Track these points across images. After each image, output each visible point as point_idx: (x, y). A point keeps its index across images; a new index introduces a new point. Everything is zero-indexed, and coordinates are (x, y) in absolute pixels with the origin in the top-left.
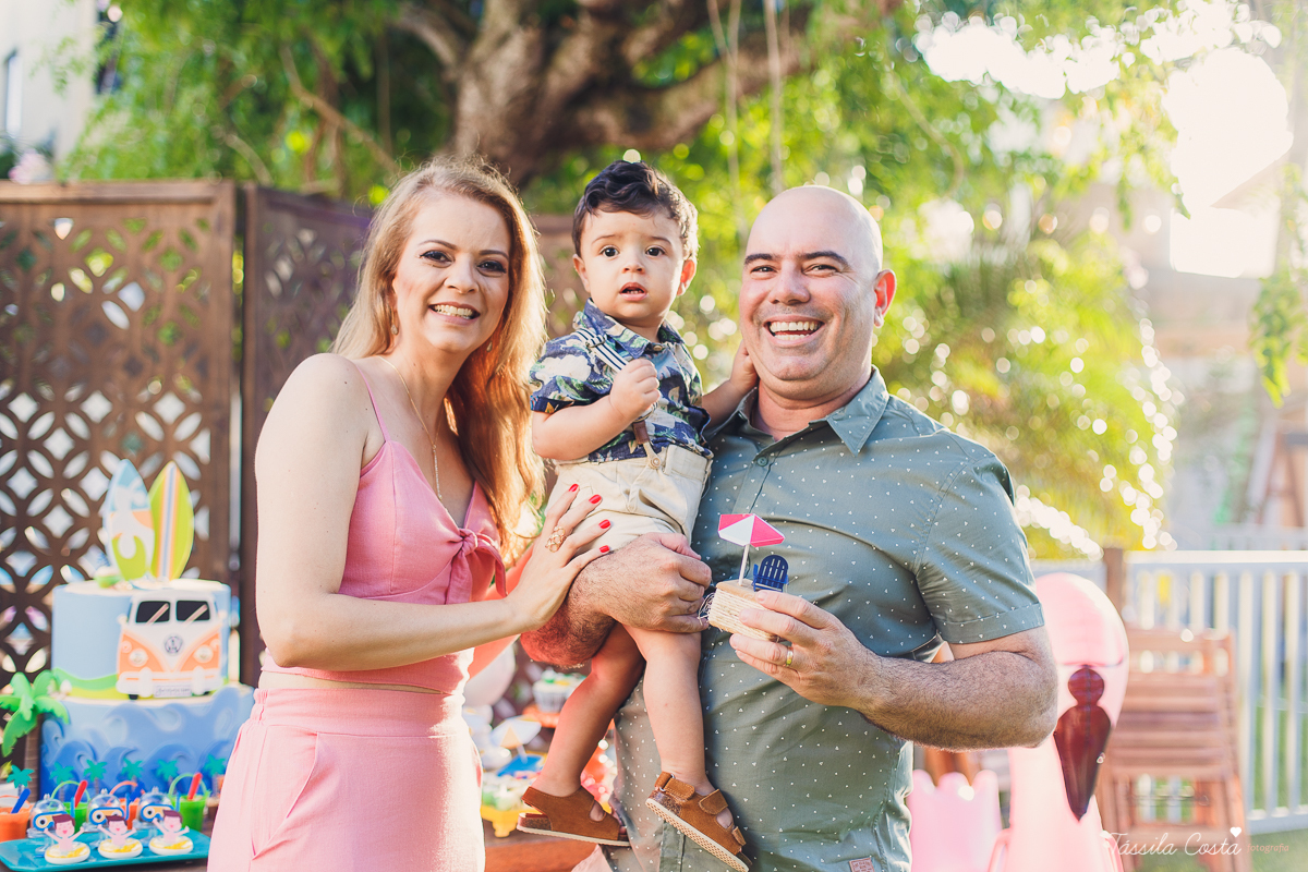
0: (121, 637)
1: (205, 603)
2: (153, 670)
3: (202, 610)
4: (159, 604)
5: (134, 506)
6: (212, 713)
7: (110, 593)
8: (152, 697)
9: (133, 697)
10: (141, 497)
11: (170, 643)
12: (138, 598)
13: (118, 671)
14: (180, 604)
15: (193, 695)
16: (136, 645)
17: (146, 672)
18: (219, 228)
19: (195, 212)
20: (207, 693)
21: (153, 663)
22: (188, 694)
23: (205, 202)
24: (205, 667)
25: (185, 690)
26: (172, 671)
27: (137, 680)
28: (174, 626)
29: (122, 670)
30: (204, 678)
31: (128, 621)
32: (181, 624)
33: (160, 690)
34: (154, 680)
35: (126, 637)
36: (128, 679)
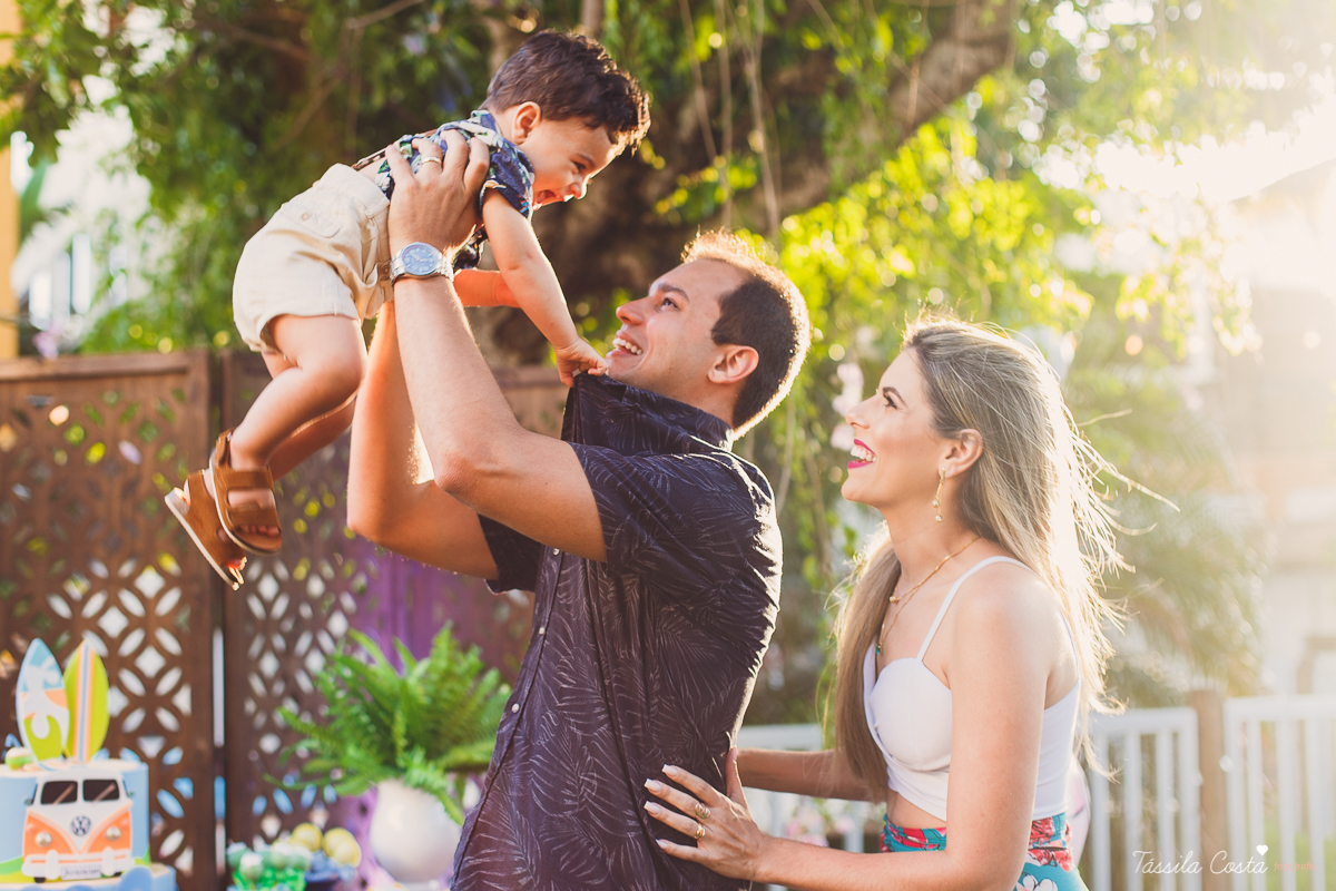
0: (26, 820)
1: (114, 782)
2: (59, 853)
3: (111, 788)
4: (65, 785)
5: (46, 685)
7: (18, 774)
8: (60, 880)
9: (40, 880)
10: (54, 675)
11: (77, 825)
12: (43, 777)
13: (23, 855)
14: (86, 783)
15: (103, 876)
16: (39, 826)
17: (52, 854)
18: (194, 397)
19: (170, 382)
20: (118, 874)
21: (57, 843)
22: (98, 875)
23: (181, 372)
24: (114, 848)
25: (95, 871)
26: (80, 853)
27: (43, 862)
28: (81, 807)
29: (27, 853)
30: (117, 858)
31: (32, 801)
32: (89, 805)
33: (67, 872)
34: (61, 862)
35: (32, 819)
36: (34, 862)
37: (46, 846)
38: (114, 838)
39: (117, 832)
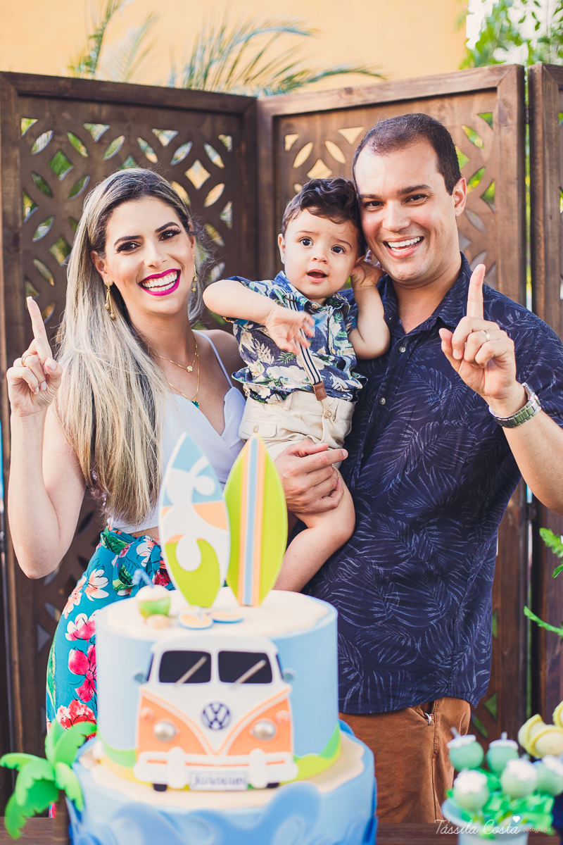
0: (140, 702)
1: (263, 656)
2: (187, 752)
3: (259, 666)
4: (194, 656)
6: (269, 822)
8: (187, 788)
9: (160, 788)
11: (211, 716)
12: (163, 643)
13: (136, 746)
14: (223, 655)
15: (250, 787)
16: (158, 711)
17: (176, 754)
18: (502, 120)
20: (272, 786)
21: (182, 738)
22: (242, 786)
23: (493, 90)
24: (266, 751)
25: (237, 781)
26: (216, 754)
27: (165, 762)
28: (216, 689)
29: (143, 748)
30: (268, 763)
31: (148, 679)
32: (227, 686)
33: (198, 781)
34: (188, 764)
35: (146, 702)
36: (150, 761)
37: (166, 741)
38: (265, 735)
39: (269, 729)
